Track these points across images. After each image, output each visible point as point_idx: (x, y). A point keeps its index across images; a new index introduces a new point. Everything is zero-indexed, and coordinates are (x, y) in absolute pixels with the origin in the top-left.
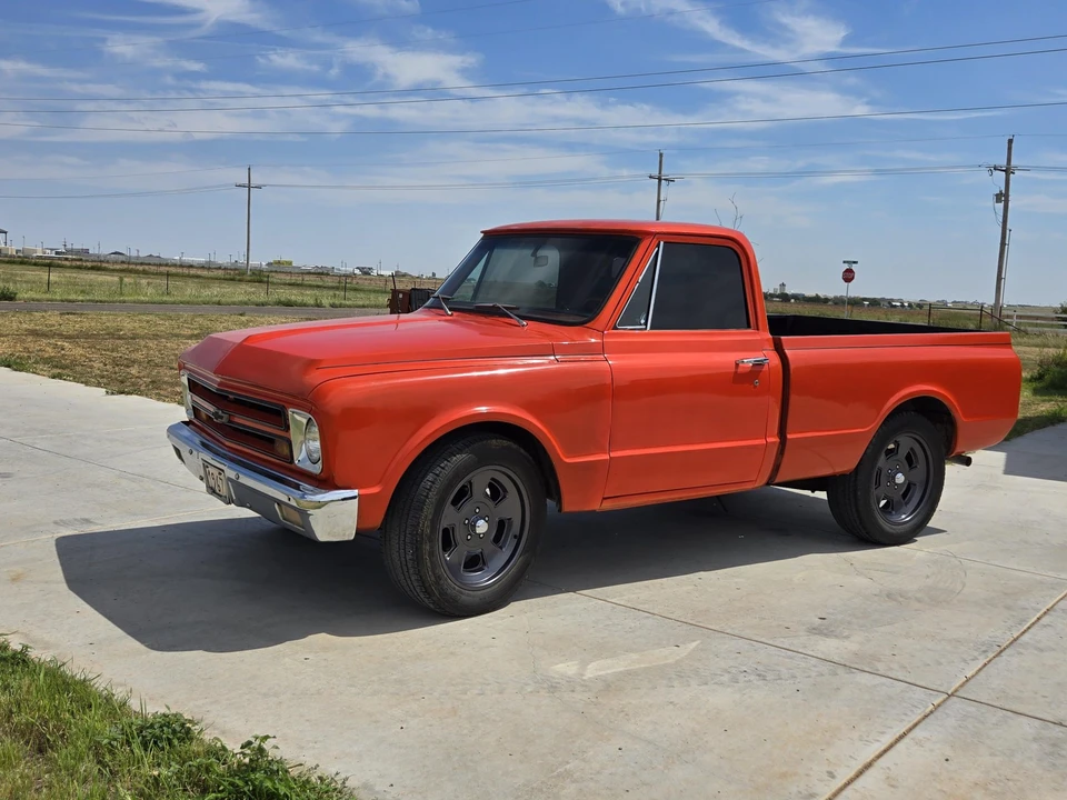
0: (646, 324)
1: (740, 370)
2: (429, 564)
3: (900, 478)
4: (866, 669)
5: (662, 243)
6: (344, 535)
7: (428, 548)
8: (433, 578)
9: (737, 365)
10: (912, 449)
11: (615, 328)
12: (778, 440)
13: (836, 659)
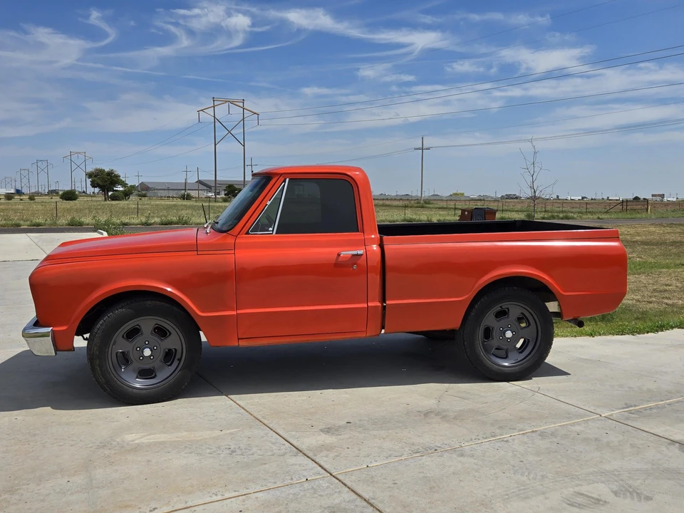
0: (273, 231)
1: (340, 259)
2: (99, 372)
3: (509, 334)
4: (309, 455)
5: (287, 180)
6: (48, 352)
7: (98, 362)
8: (104, 380)
9: (339, 255)
10: (522, 313)
11: (247, 233)
12: (379, 304)
13: (303, 447)
